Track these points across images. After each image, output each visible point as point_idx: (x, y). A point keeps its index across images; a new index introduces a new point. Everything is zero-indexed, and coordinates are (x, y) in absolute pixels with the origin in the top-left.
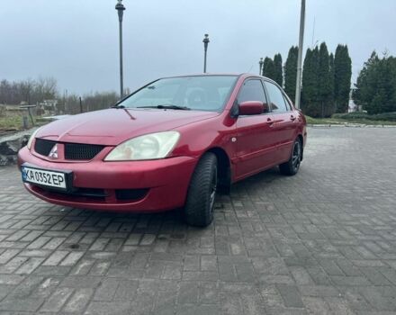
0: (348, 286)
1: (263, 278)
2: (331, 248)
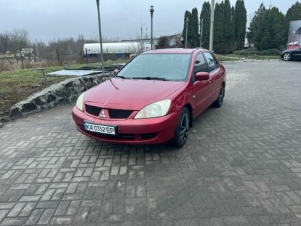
0: (263, 174)
1: (222, 174)
2: (251, 155)
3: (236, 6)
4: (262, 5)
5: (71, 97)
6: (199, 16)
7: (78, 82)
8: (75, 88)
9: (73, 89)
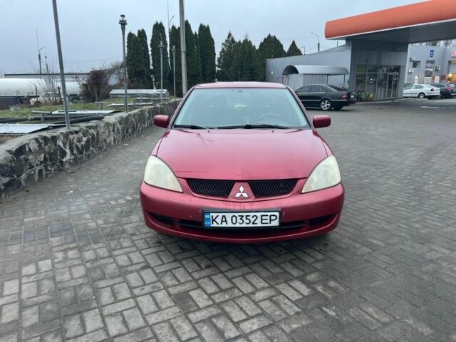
3: (200, 32)
4: (230, 35)
5: (24, 176)
6: (149, 42)
7: (34, 146)
8: (31, 157)
9: (26, 160)
